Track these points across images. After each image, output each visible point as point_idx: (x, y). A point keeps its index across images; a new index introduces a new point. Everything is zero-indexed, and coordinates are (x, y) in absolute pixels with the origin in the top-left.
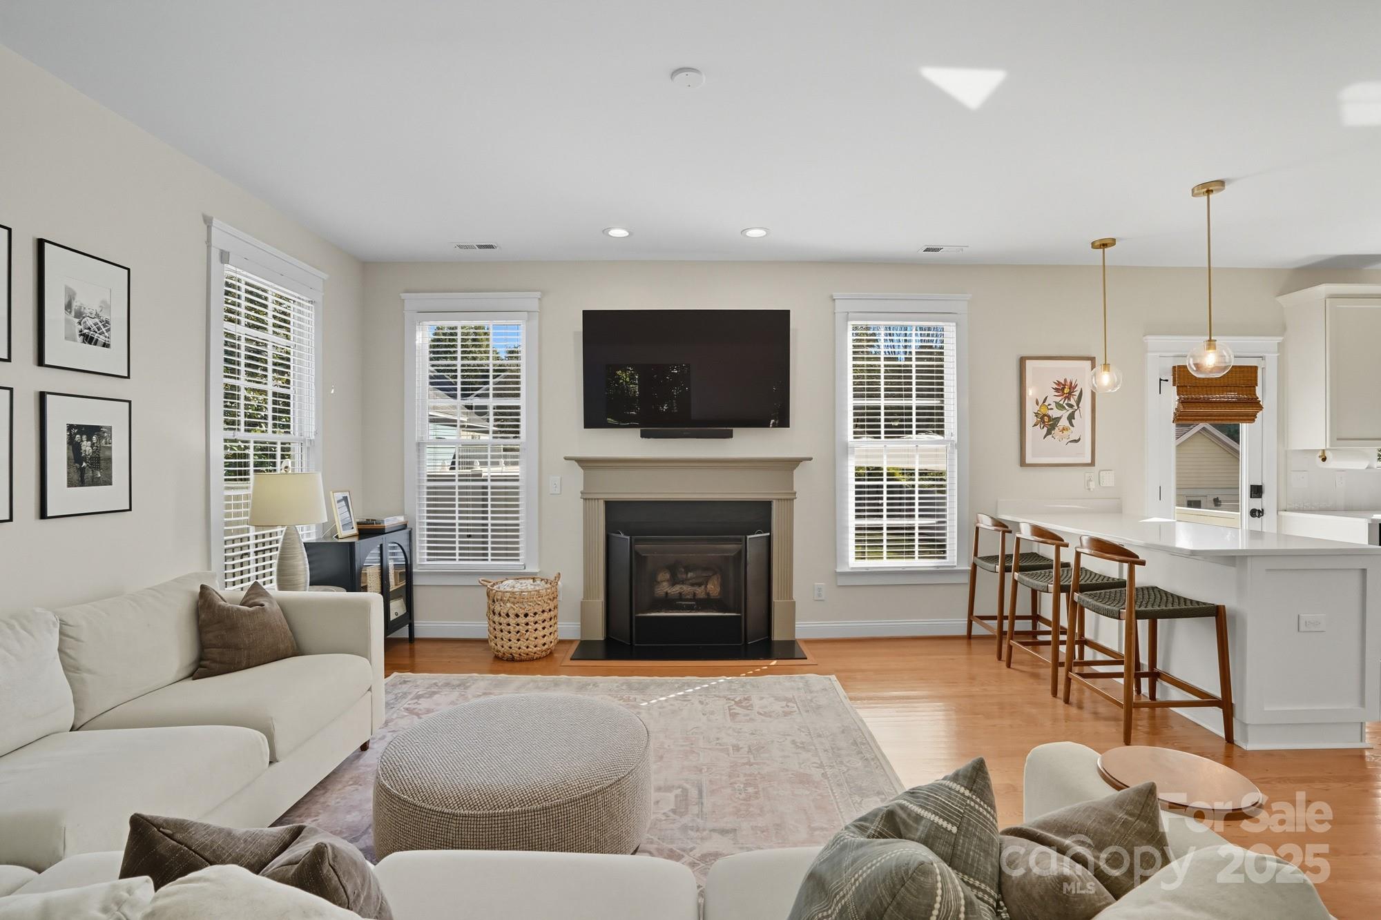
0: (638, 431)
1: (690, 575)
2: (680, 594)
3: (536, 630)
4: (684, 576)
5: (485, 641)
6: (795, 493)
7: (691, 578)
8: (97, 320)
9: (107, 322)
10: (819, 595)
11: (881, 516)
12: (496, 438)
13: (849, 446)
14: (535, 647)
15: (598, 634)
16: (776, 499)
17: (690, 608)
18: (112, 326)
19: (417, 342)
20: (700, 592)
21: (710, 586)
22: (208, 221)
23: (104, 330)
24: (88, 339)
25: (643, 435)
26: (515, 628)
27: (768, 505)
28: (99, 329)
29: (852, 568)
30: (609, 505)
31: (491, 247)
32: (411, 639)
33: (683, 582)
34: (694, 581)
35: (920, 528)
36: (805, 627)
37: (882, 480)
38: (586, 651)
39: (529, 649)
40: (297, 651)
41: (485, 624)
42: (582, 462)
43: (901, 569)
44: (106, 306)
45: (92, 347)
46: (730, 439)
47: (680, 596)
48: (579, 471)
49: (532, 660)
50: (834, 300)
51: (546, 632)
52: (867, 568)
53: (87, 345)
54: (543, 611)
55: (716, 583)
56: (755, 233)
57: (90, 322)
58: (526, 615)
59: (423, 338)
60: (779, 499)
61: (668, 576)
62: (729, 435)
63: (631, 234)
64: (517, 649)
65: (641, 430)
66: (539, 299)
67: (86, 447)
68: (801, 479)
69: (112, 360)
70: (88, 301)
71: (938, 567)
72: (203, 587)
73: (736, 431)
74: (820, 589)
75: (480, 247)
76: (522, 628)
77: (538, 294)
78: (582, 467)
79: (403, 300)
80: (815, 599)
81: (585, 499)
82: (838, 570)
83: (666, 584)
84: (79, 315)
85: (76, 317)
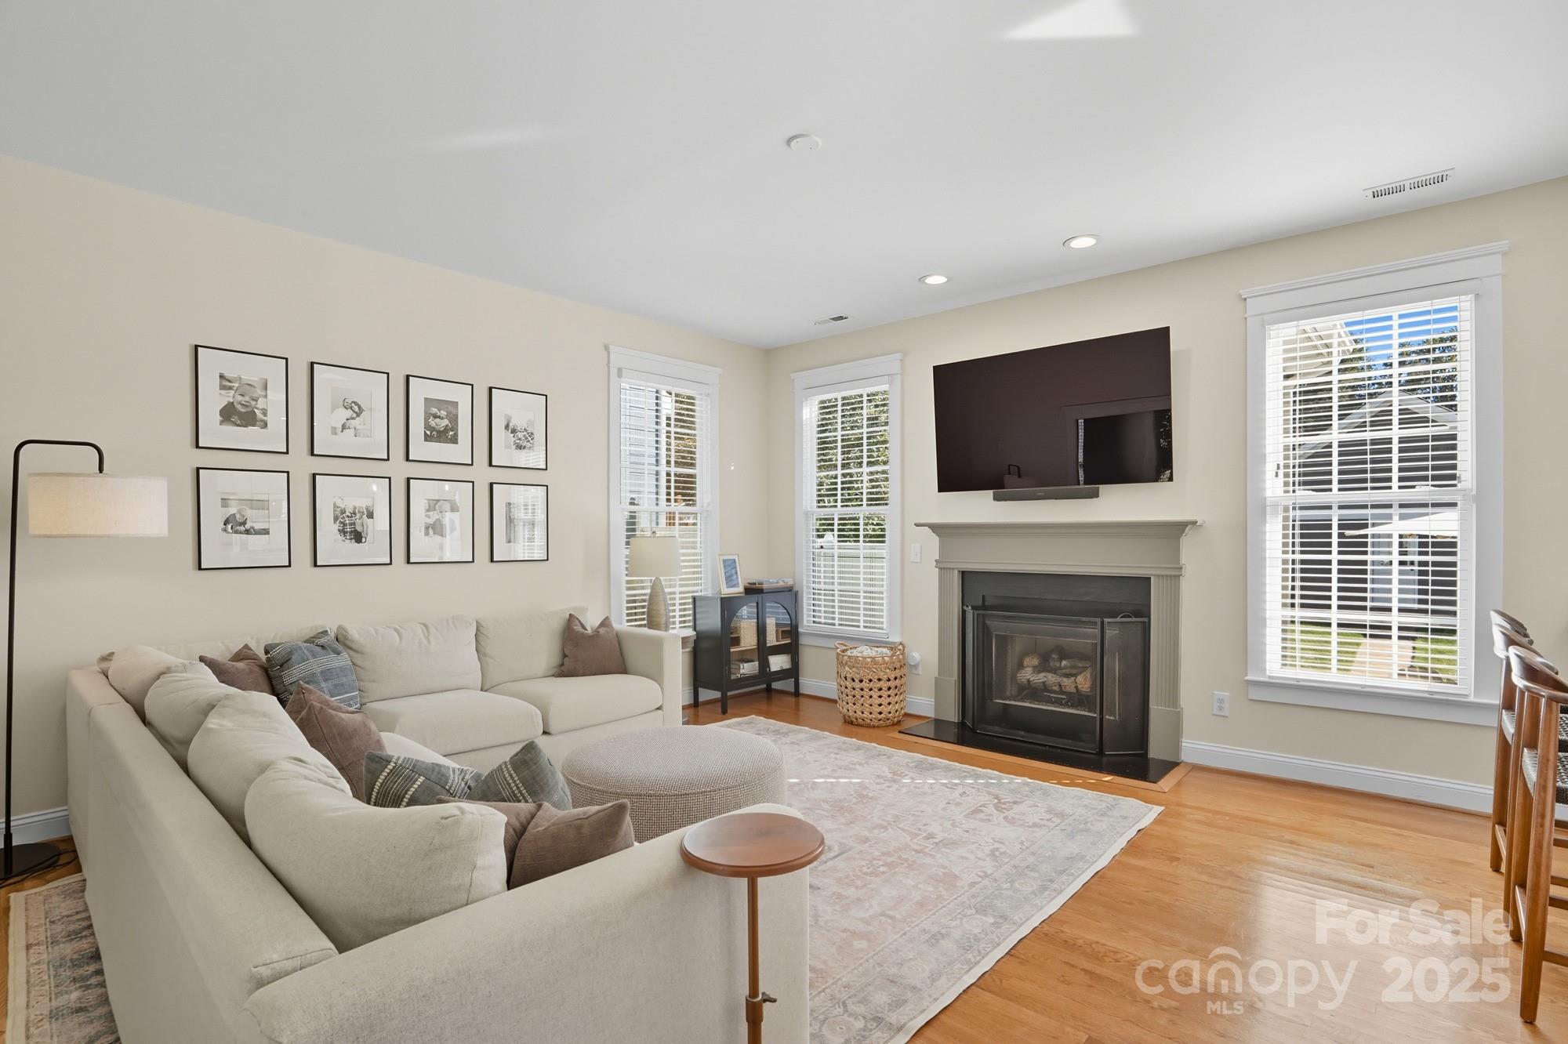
0: (990, 493)
1: (1064, 663)
2: (1044, 683)
3: (871, 697)
4: (1058, 664)
5: (835, 701)
6: (1181, 568)
7: (1065, 668)
8: (525, 433)
9: (532, 434)
10: (1221, 709)
11: (1329, 607)
12: (871, 505)
13: (1268, 503)
14: (871, 713)
15: (952, 715)
16: (1155, 575)
17: (1058, 702)
18: (535, 436)
19: (804, 418)
20: (1068, 684)
21: (1080, 679)
22: (607, 348)
23: (530, 439)
24: (520, 446)
25: (997, 498)
26: (851, 691)
27: (1146, 581)
28: (526, 438)
29: (1270, 677)
30: (964, 574)
31: (841, 318)
32: (797, 693)
33: (1054, 671)
34: (1067, 671)
35: (1401, 629)
36: (1194, 748)
37: (1330, 553)
38: (940, 730)
39: (865, 715)
40: (623, 669)
41: (834, 685)
42: (936, 528)
43: (1359, 689)
44: (531, 423)
45: (523, 451)
46: (1095, 499)
47: (1045, 687)
48: (935, 540)
49: (869, 726)
50: (1245, 299)
51: (893, 700)
52: (1298, 680)
53: (520, 450)
54: (879, 680)
55: (1089, 676)
56: (1082, 243)
57: (520, 435)
58: (861, 681)
59: (810, 414)
60: (1159, 576)
61: (1036, 662)
62: (1095, 495)
63: (949, 279)
64: (861, 714)
65: (994, 493)
66: (901, 360)
68: (1189, 550)
69: (535, 458)
70: (518, 422)
71: (1431, 693)
72: (570, 615)
73: (1103, 488)
74: (1221, 701)
75: (834, 319)
76: (858, 693)
77: (898, 356)
78: (937, 534)
79: (793, 380)
80: (1214, 713)
81: (941, 569)
82: (1248, 678)
83: (1029, 670)
84: (514, 431)
85: (512, 433)
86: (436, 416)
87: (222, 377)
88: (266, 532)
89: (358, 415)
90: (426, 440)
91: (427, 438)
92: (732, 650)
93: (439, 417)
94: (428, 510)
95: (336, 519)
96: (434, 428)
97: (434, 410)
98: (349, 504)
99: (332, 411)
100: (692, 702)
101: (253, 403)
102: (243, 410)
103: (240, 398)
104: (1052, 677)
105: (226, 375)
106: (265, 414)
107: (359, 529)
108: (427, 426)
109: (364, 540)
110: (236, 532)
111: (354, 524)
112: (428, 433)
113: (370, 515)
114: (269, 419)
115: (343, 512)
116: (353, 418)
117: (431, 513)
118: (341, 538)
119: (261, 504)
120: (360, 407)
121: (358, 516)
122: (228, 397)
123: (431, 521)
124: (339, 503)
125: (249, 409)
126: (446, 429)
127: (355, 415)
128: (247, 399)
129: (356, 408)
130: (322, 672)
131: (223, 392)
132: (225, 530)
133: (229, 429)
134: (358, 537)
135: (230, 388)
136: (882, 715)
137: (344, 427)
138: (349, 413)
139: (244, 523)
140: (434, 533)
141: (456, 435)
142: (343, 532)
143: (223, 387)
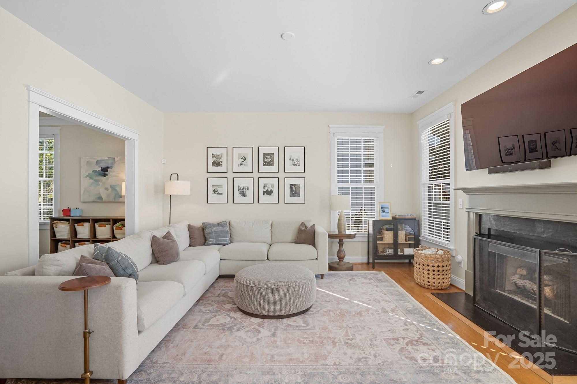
0: (487, 170)
3: (424, 273)
14: (424, 281)
18: (301, 161)
22: (329, 127)
24: (295, 165)
25: (490, 172)
26: (416, 269)
28: (297, 162)
30: (477, 215)
42: (466, 190)
44: (299, 157)
45: (296, 167)
48: (466, 197)
53: (294, 166)
54: (428, 265)
57: (295, 161)
58: (419, 264)
62: (550, 166)
65: (489, 170)
66: (454, 105)
67: (294, 188)
70: (294, 157)
72: (302, 222)
76: (418, 270)
77: (453, 103)
78: (466, 193)
81: (468, 212)
83: (517, 276)
84: (293, 160)
85: (292, 161)
86: (267, 158)
87: (213, 154)
88: (222, 194)
89: (245, 160)
90: (264, 166)
91: (264, 165)
92: (378, 243)
93: (268, 158)
94: (264, 187)
95: (239, 190)
96: (266, 162)
97: (266, 156)
98: (242, 186)
99: (238, 160)
100: (367, 262)
101: (219, 160)
102: (217, 162)
103: (216, 159)
104: (530, 284)
105: (214, 154)
106: (222, 163)
107: (245, 193)
108: (264, 161)
109: (246, 196)
110: (215, 194)
111: (243, 191)
112: (265, 163)
113: (248, 189)
114: (223, 164)
115: (241, 188)
116: (244, 161)
117: (265, 188)
118: (239, 195)
119: (220, 186)
120: (245, 158)
121: (244, 189)
122: (214, 159)
123: (265, 190)
124: (240, 186)
125: (218, 162)
126: (270, 162)
127: (244, 160)
128: (218, 159)
129: (244, 158)
130: (214, 231)
131: (213, 158)
132: (213, 193)
133: (214, 167)
134: (244, 195)
135: (214, 157)
136: (435, 284)
137: (241, 164)
138: (242, 160)
139: (217, 191)
140: (266, 194)
141: (273, 163)
142: (240, 194)
143: (213, 157)
